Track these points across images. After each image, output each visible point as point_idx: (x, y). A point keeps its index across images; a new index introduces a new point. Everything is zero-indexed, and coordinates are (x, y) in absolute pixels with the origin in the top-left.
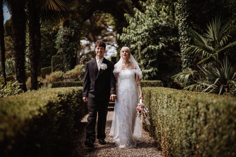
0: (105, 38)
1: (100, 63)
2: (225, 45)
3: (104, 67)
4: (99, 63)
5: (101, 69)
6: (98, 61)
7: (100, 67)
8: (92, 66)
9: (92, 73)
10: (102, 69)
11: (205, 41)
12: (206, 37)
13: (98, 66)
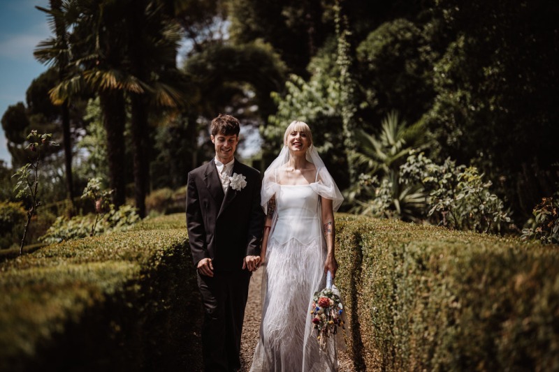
0: (241, 111)
1: (227, 173)
2: (397, 152)
3: (239, 183)
4: (224, 173)
5: (230, 188)
6: (220, 168)
7: (227, 182)
8: (206, 179)
9: (206, 200)
10: (234, 188)
11: (377, 145)
12: (378, 139)
13: (223, 181)
